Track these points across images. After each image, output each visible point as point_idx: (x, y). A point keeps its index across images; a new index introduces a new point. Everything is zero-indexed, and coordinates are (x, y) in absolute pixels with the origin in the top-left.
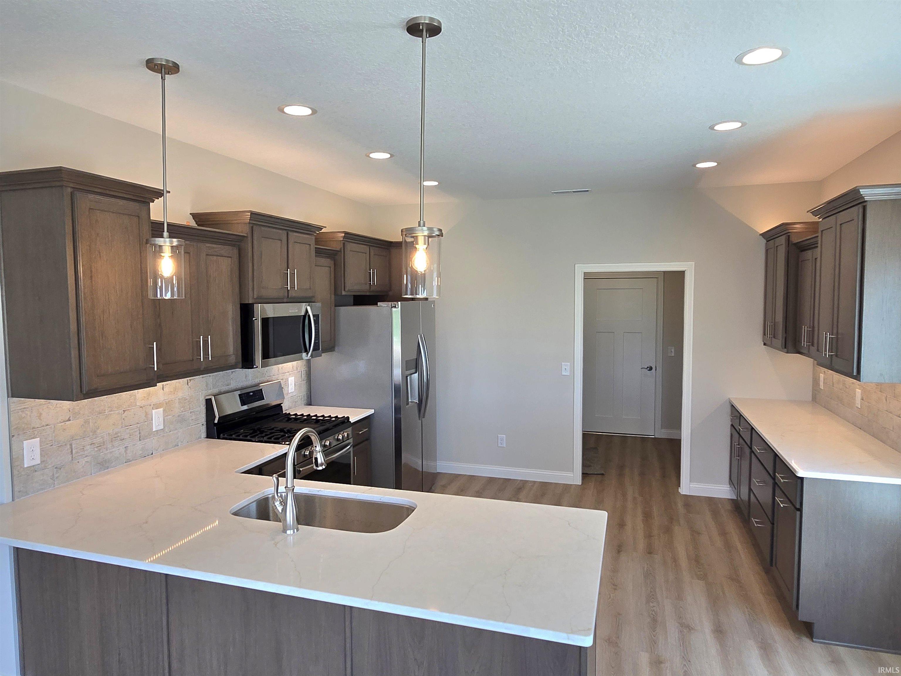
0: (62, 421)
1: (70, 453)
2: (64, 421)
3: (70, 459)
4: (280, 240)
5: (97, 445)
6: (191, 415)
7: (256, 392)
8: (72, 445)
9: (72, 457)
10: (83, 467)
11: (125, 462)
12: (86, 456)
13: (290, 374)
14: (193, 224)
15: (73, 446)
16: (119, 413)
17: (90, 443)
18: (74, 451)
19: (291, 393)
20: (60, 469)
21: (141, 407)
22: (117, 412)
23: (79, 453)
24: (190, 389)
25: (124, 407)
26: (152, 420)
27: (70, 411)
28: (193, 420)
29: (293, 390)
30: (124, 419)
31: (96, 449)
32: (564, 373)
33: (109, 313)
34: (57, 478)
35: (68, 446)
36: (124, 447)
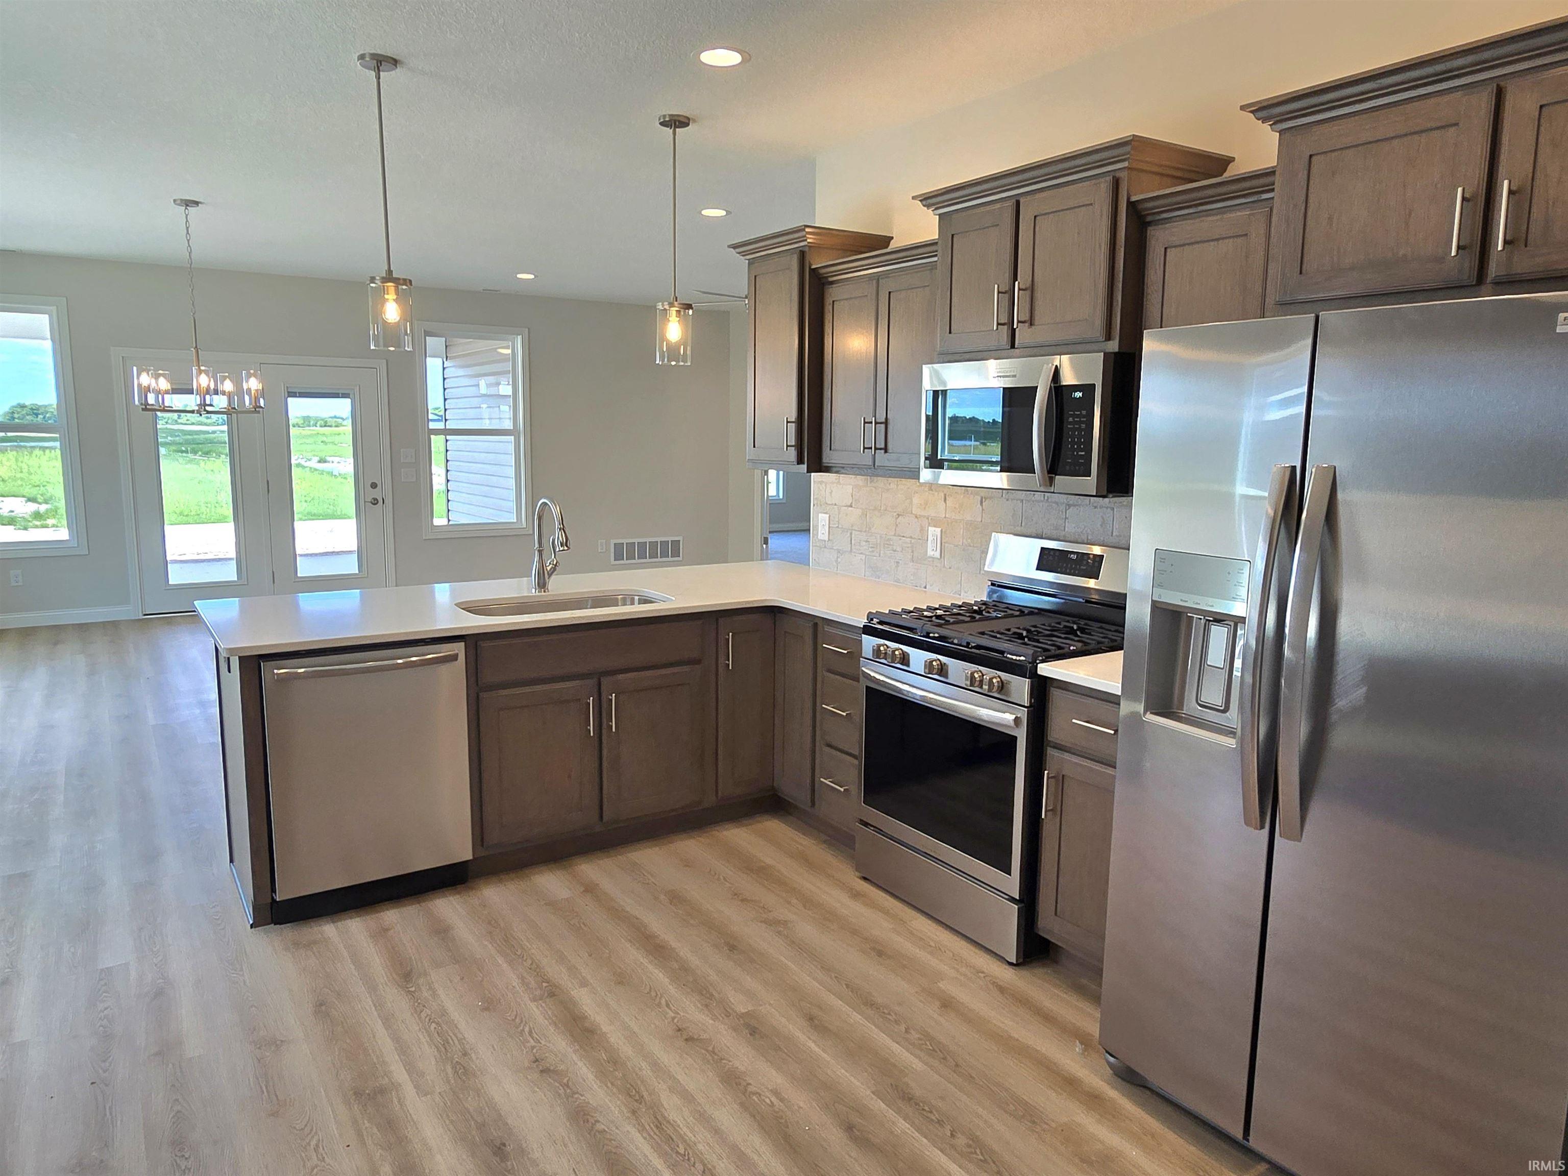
1: (850, 542)
2: (847, 506)
5: (871, 545)
17: (866, 540)
26: (927, 540)
30: (897, 525)
31: (870, 549)
35: (849, 534)
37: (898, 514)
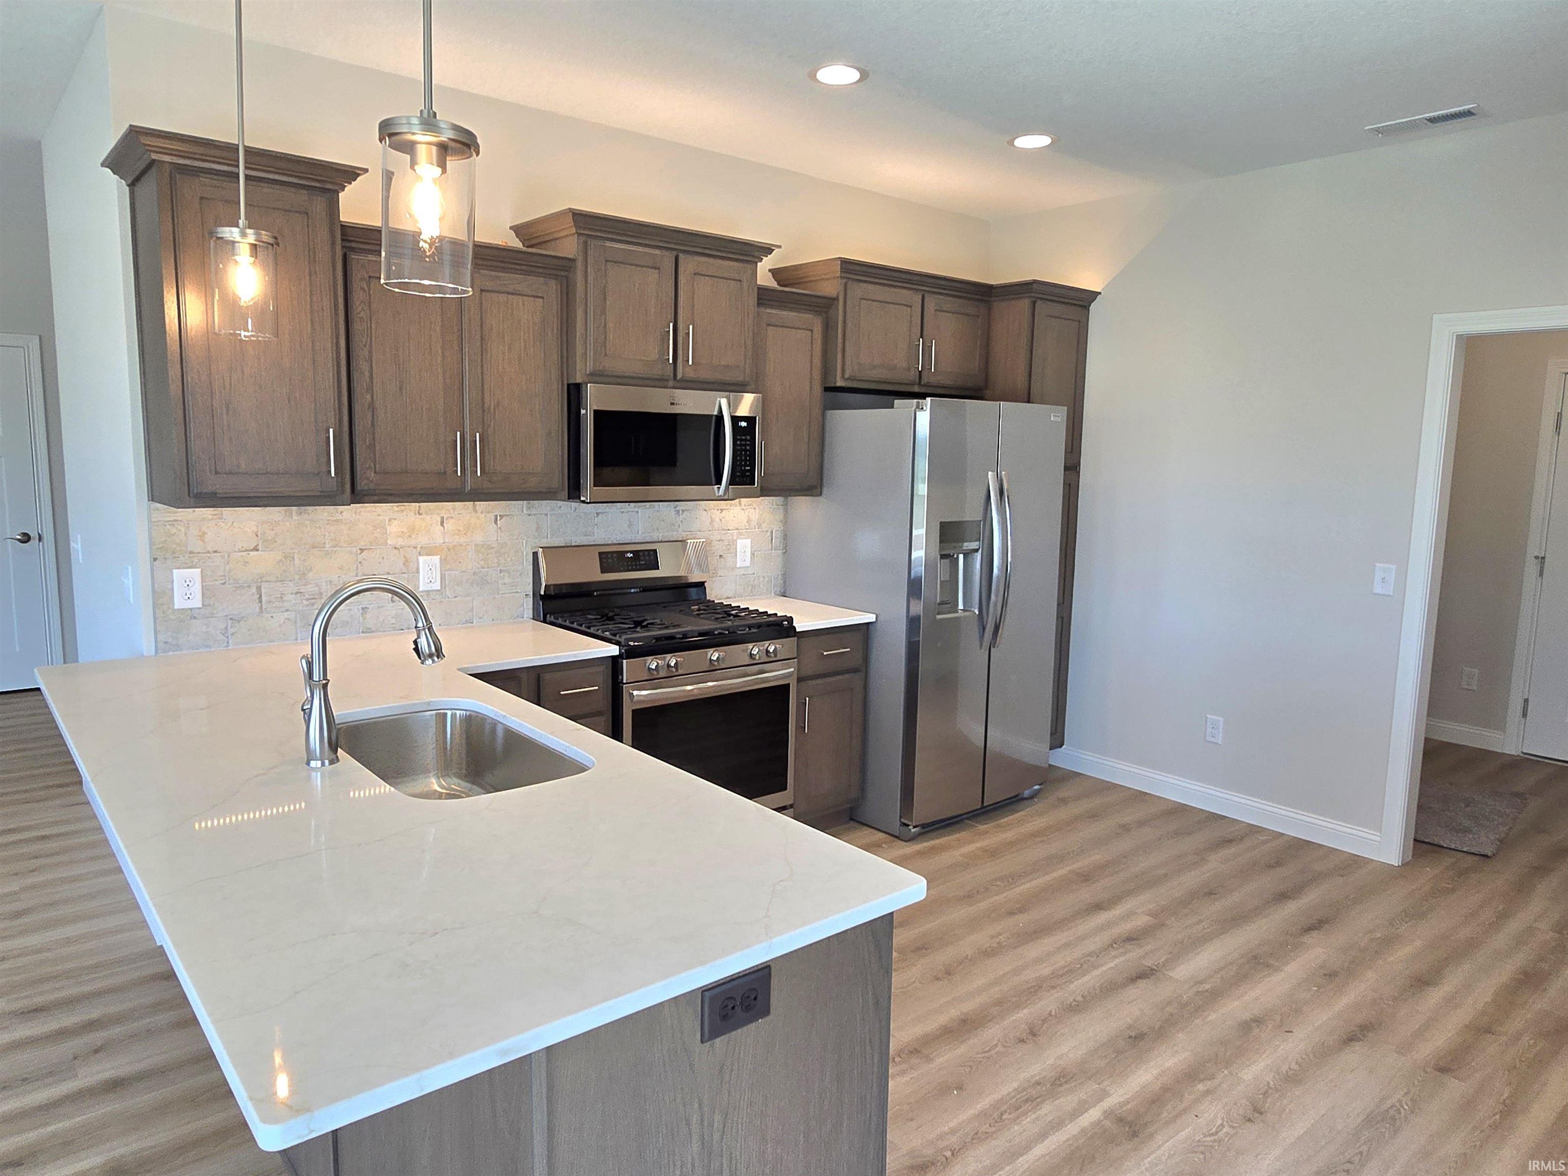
0: (243, 549)
1: (257, 601)
2: (246, 550)
3: (257, 610)
4: (654, 268)
5: (307, 596)
6: (502, 575)
7: (641, 554)
8: (261, 589)
9: (261, 607)
10: (280, 626)
11: (362, 632)
12: (287, 611)
13: (741, 534)
14: (517, 244)
15: (263, 591)
16: (350, 553)
17: (294, 592)
18: (264, 599)
19: (740, 568)
20: (239, 621)
21: (396, 548)
22: (348, 549)
23: (273, 603)
24: (501, 531)
25: (362, 543)
26: (418, 572)
27: (257, 536)
28: (505, 584)
29: (748, 563)
30: (360, 562)
31: (305, 602)
32: (1378, 589)
33: (243, 372)
34: (232, 634)
35: (254, 590)
36: (360, 607)
37: (360, 549)
